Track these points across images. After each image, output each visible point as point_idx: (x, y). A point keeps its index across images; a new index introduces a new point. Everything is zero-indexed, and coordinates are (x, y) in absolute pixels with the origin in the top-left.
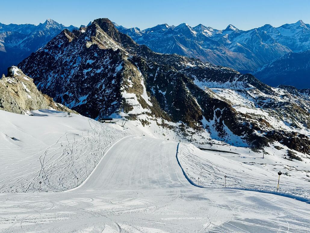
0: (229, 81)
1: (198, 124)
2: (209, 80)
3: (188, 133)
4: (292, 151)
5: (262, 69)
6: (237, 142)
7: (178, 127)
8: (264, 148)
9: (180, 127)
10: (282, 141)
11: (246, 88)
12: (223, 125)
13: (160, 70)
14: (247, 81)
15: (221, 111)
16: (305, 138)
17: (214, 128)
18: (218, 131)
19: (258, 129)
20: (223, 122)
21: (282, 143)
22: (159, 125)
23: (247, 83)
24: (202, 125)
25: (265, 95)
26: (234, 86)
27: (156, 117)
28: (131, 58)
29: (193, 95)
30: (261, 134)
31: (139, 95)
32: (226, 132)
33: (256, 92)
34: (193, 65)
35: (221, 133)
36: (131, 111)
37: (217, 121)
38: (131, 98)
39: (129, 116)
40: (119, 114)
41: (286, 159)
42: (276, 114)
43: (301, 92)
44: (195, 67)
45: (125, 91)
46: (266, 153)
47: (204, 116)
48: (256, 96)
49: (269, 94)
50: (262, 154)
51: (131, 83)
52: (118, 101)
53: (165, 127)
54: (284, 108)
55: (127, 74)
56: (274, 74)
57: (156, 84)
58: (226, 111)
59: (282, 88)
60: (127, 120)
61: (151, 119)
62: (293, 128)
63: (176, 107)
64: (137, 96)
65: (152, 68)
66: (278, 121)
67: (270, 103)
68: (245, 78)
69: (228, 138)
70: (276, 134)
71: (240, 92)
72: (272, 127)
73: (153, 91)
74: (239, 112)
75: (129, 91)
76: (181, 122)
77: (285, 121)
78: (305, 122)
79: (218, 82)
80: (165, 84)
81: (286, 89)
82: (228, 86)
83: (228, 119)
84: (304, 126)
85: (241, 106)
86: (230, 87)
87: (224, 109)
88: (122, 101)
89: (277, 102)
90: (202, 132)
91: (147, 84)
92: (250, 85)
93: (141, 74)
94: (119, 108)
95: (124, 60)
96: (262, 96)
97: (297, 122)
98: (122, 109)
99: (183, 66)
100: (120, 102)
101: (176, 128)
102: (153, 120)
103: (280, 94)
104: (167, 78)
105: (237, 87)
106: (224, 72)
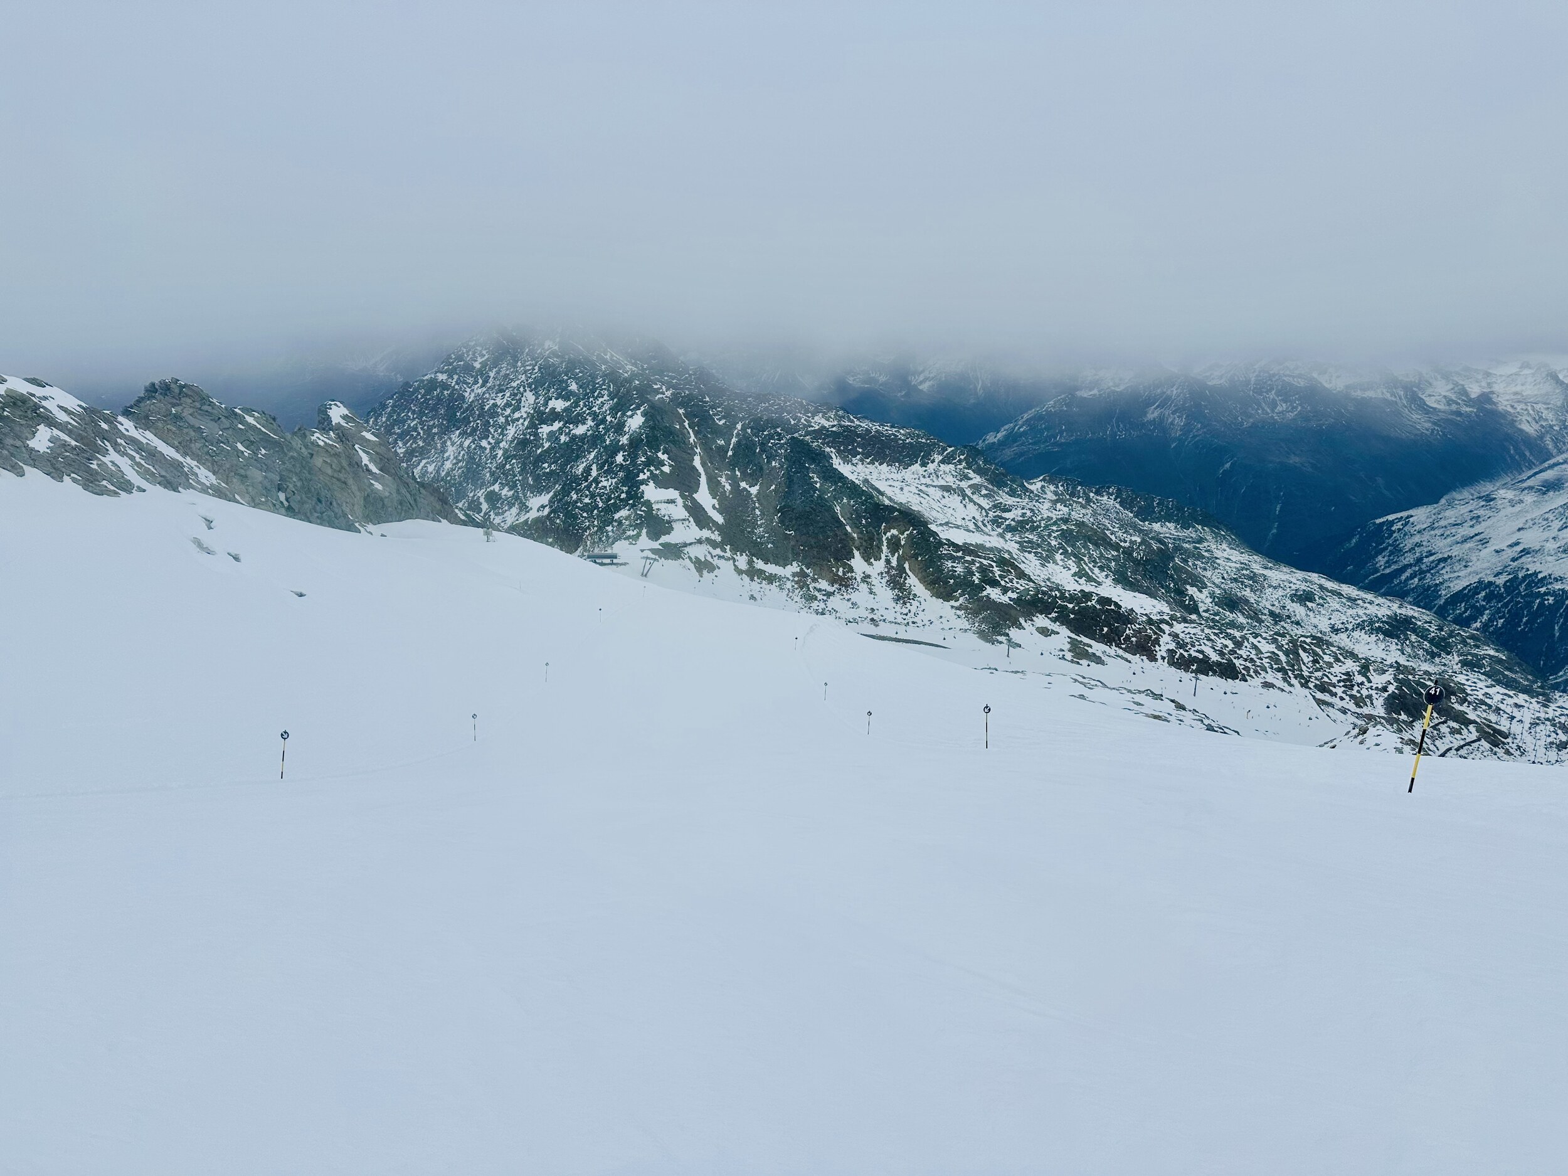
0: (919, 462)
1: (841, 569)
2: (868, 460)
3: (817, 593)
4: (1079, 639)
5: (999, 435)
6: (941, 617)
7: (791, 578)
8: (1010, 633)
9: (796, 579)
10: (1054, 615)
11: (961, 480)
12: (906, 573)
13: (744, 429)
14: (964, 464)
15: (902, 537)
16: (1113, 607)
17: (884, 581)
18: (893, 589)
19: (994, 583)
20: (906, 566)
21: (1054, 620)
22: (740, 572)
23: (964, 468)
24: (853, 574)
25: (1010, 501)
26: (931, 478)
27: (733, 552)
28: (668, 396)
29: (829, 495)
30: (1002, 597)
31: (687, 494)
32: (913, 593)
33: (987, 492)
34: (828, 420)
35: (901, 594)
36: (667, 536)
37: (892, 564)
38: (667, 503)
39: (661, 548)
40: (634, 542)
41: (1065, 660)
42: (1039, 546)
43: (1097, 493)
44: (833, 426)
45: (652, 482)
46: (1016, 643)
47: (858, 549)
48: (985, 503)
49: (1020, 496)
50: (1005, 646)
51: (669, 463)
52: (632, 510)
53: (756, 578)
54: (1057, 531)
55: (656, 439)
56: (1029, 448)
57: (732, 465)
58: (915, 538)
59: (1051, 482)
60: (655, 560)
61: (720, 557)
62: (1082, 581)
63: (784, 525)
64: (682, 496)
65: (721, 423)
66: (1043, 565)
67: (1021, 519)
68: (959, 457)
69: (919, 606)
70: (1040, 596)
71: (948, 491)
72: (1030, 580)
73: (725, 484)
74: (948, 540)
75: (662, 482)
76: (797, 565)
77: (1061, 563)
78: (1109, 568)
79: (892, 466)
80: (755, 465)
81: (1060, 484)
82: (916, 476)
83: (920, 559)
84: (1107, 576)
85: (950, 525)
86: (921, 478)
87: (909, 532)
88: (643, 508)
89: (1040, 516)
90: (853, 591)
91: (709, 465)
92: (971, 474)
93: (692, 438)
94: (636, 526)
95: (648, 401)
96: (1001, 503)
97: (1090, 568)
98: (644, 531)
99: (802, 423)
100: (638, 512)
101: (785, 580)
102: (726, 560)
103: (1045, 499)
104: (761, 450)
105: (940, 478)
106: (907, 441)
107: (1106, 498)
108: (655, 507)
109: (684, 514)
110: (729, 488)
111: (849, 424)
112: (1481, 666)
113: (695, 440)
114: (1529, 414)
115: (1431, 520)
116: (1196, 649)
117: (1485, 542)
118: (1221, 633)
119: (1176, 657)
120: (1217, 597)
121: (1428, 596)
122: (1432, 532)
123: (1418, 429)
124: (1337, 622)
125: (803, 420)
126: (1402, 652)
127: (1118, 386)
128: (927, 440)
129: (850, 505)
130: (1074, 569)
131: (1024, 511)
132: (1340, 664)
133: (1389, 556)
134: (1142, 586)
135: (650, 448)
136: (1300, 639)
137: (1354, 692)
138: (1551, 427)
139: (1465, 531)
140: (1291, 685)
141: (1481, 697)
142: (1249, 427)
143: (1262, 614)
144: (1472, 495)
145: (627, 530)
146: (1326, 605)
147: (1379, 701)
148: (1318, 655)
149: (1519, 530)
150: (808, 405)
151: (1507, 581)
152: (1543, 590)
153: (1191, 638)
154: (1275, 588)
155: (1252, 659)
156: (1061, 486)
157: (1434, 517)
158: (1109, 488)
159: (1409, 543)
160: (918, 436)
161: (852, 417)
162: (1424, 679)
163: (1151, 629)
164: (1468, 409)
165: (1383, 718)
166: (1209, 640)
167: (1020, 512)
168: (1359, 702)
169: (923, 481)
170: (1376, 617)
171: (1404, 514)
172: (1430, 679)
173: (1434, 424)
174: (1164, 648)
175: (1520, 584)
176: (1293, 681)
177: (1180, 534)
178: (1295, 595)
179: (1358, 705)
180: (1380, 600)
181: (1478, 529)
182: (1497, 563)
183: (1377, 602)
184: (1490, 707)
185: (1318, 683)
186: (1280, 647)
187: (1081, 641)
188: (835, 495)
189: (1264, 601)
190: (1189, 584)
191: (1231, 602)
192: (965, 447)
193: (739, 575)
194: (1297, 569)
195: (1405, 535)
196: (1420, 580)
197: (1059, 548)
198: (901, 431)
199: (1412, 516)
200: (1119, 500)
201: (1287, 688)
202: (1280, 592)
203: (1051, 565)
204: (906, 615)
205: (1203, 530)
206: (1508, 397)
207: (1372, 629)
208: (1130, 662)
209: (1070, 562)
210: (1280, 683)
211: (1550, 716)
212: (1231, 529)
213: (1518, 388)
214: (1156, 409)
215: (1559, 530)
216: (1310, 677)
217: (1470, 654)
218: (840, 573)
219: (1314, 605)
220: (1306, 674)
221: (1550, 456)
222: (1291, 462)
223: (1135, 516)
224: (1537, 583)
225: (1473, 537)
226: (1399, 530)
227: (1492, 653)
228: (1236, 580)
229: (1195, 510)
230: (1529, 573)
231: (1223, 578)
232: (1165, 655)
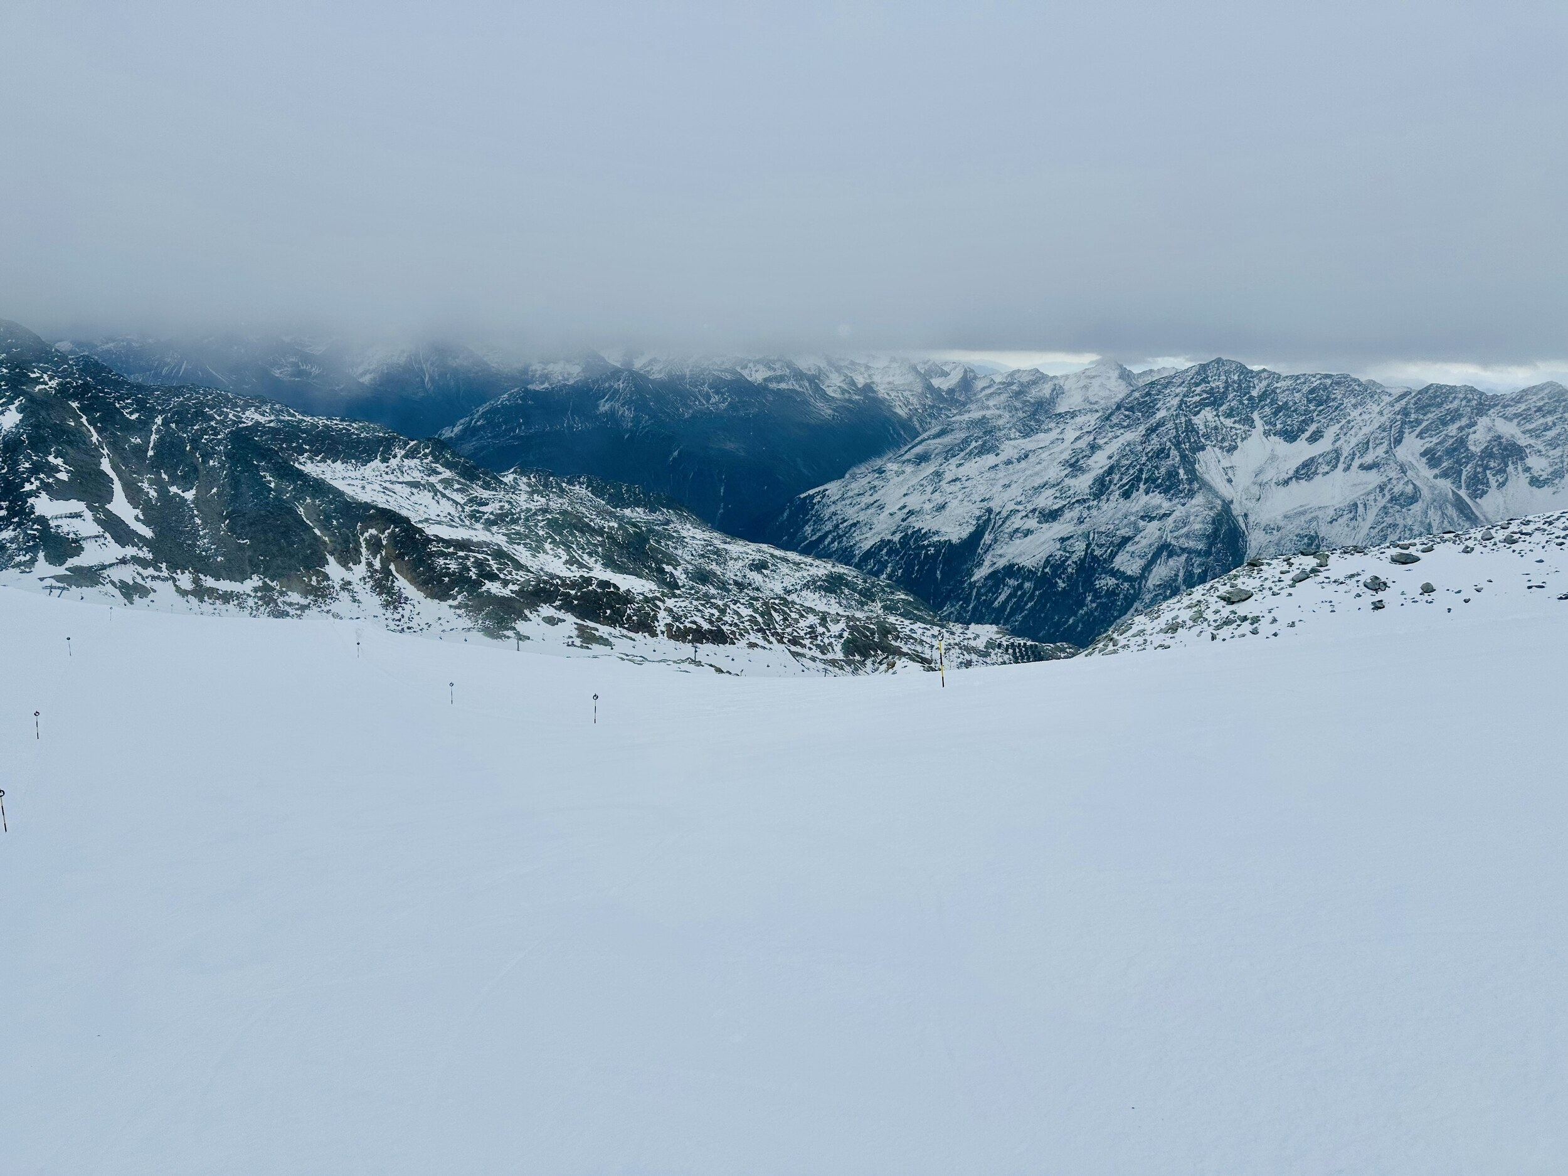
0: (379, 458)
1: (314, 578)
2: (318, 458)
3: (287, 608)
4: (585, 624)
5: (456, 430)
6: (440, 619)
7: (253, 594)
8: (516, 626)
9: (259, 594)
10: (558, 603)
11: (429, 475)
12: (393, 575)
14: (430, 458)
15: (383, 536)
16: (612, 589)
17: (368, 586)
18: (380, 594)
19: (493, 577)
20: (392, 567)
21: (559, 608)
22: (184, 593)
23: (431, 462)
24: (330, 582)
25: (486, 494)
26: (395, 474)
27: (172, 570)
28: (53, 386)
29: (288, 495)
30: (503, 591)
31: (97, 505)
32: (404, 596)
33: (459, 486)
34: (264, 415)
35: (390, 599)
36: (76, 558)
37: (375, 567)
38: (69, 517)
39: (69, 573)
40: (28, 570)
41: (575, 646)
42: (527, 537)
43: (570, 483)
44: (271, 421)
45: (44, 493)
46: (524, 636)
47: (332, 554)
48: (459, 498)
49: (495, 489)
50: (513, 641)
51: (65, 468)
52: (18, 530)
53: (206, 598)
54: (543, 521)
55: (44, 440)
56: (489, 442)
57: (156, 467)
58: (398, 536)
59: (523, 473)
60: (64, 588)
61: (154, 578)
62: (574, 568)
63: (235, 533)
64: (90, 507)
65: (134, 417)
66: (534, 556)
67: (500, 512)
68: (423, 450)
69: (413, 609)
70: (542, 585)
71: (416, 487)
72: (529, 571)
73: (149, 490)
74: (436, 536)
75: (58, 492)
76: (258, 578)
77: (551, 552)
78: (597, 553)
79: (347, 463)
80: (187, 465)
81: (532, 476)
82: (377, 473)
83: (407, 558)
84: (596, 561)
85: (430, 521)
86: (384, 475)
87: (390, 530)
88: (36, 526)
89: (519, 508)
90: (332, 601)
91: (124, 468)
92: (440, 469)
93: (95, 438)
94: (28, 550)
95: (24, 393)
96: (477, 497)
97: (579, 555)
98: (41, 555)
99: (231, 420)
100: (29, 532)
101: (245, 596)
102: (162, 580)
103: (521, 490)
104: (192, 448)
105: (406, 474)
106: (362, 436)
107: (577, 487)
108: (53, 523)
109: (97, 529)
110: (155, 494)
111: (290, 418)
112: (897, 609)
113: (100, 439)
114: (900, 400)
115: (841, 492)
116: (689, 620)
117: (881, 508)
118: (707, 603)
119: (674, 630)
120: (691, 573)
121: (847, 556)
122: (843, 502)
123: (823, 416)
124: (789, 585)
125: (231, 416)
126: (840, 603)
127: (567, 380)
128: (385, 433)
129: (315, 505)
130: (565, 557)
131: (501, 504)
132: (804, 619)
133: (814, 525)
134: (628, 568)
135: (36, 451)
136: (770, 601)
137: (819, 642)
138: (916, 410)
139: (866, 499)
140: (771, 643)
141: (908, 633)
142: (690, 418)
143: (729, 584)
144: (868, 469)
145: (16, 555)
146: (778, 571)
147: (838, 648)
148: (786, 613)
149: (905, 495)
150: (235, 398)
151: (901, 538)
152: (926, 543)
153: (683, 611)
154: (736, 560)
155: (736, 623)
156: (534, 477)
157: (843, 489)
158: (579, 477)
159: (827, 513)
160: (374, 430)
161: (292, 411)
162: (867, 623)
163: (648, 606)
164: (857, 397)
165: (843, 661)
166: (699, 610)
167: (497, 505)
168: (823, 649)
169: (386, 477)
170: (818, 576)
171: (821, 488)
172: (871, 623)
173: (834, 410)
174: (662, 623)
175: (910, 540)
176: (771, 639)
177: (649, 518)
178: (752, 564)
179: (823, 653)
180: (817, 562)
181: (876, 497)
182: (892, 524)
183: (815, 564)
184: (916, 640)
185: (791, 638)
186: (756, 610)
187: (588, 626)
188: (295, 494)
189: (728, 573)
190: (665, 563)
191: (703, 577)
192: (429, 439)
193: (183, 597)
194: (749, 541)
195: (823, 506)
196: (838, 544)
197: (547, 538)
198: (353, 424)
199: (827, 490)
200: (590, 489)
201: (768, 646)
202: (740, 563)
203: (541, 556)
204: (400, 620)
205: (669, 512)
206: (884, 386)
207: (816, 588)
208: (634, 640)
209: (560, 550)
210: (761, 642)
211: (957, 641)
212: (691, 510)
213: (891, 379)
214: (606, 401)
215: (932, 494)
216: (784, 633)
217: (889, 600)
218: (314, 583)
219: (768, 572)
220: (779, 631)
221: (918, 434)
222: (727, 448)
223: (608, 503)
224: (922, 537)
225: (873, 504)
226: (819, 502)
227: (903, 596)
228: (703, 556)
229: (659, 495)
230: (915, 530)
231: (692, 555)
232: (664, 629)
